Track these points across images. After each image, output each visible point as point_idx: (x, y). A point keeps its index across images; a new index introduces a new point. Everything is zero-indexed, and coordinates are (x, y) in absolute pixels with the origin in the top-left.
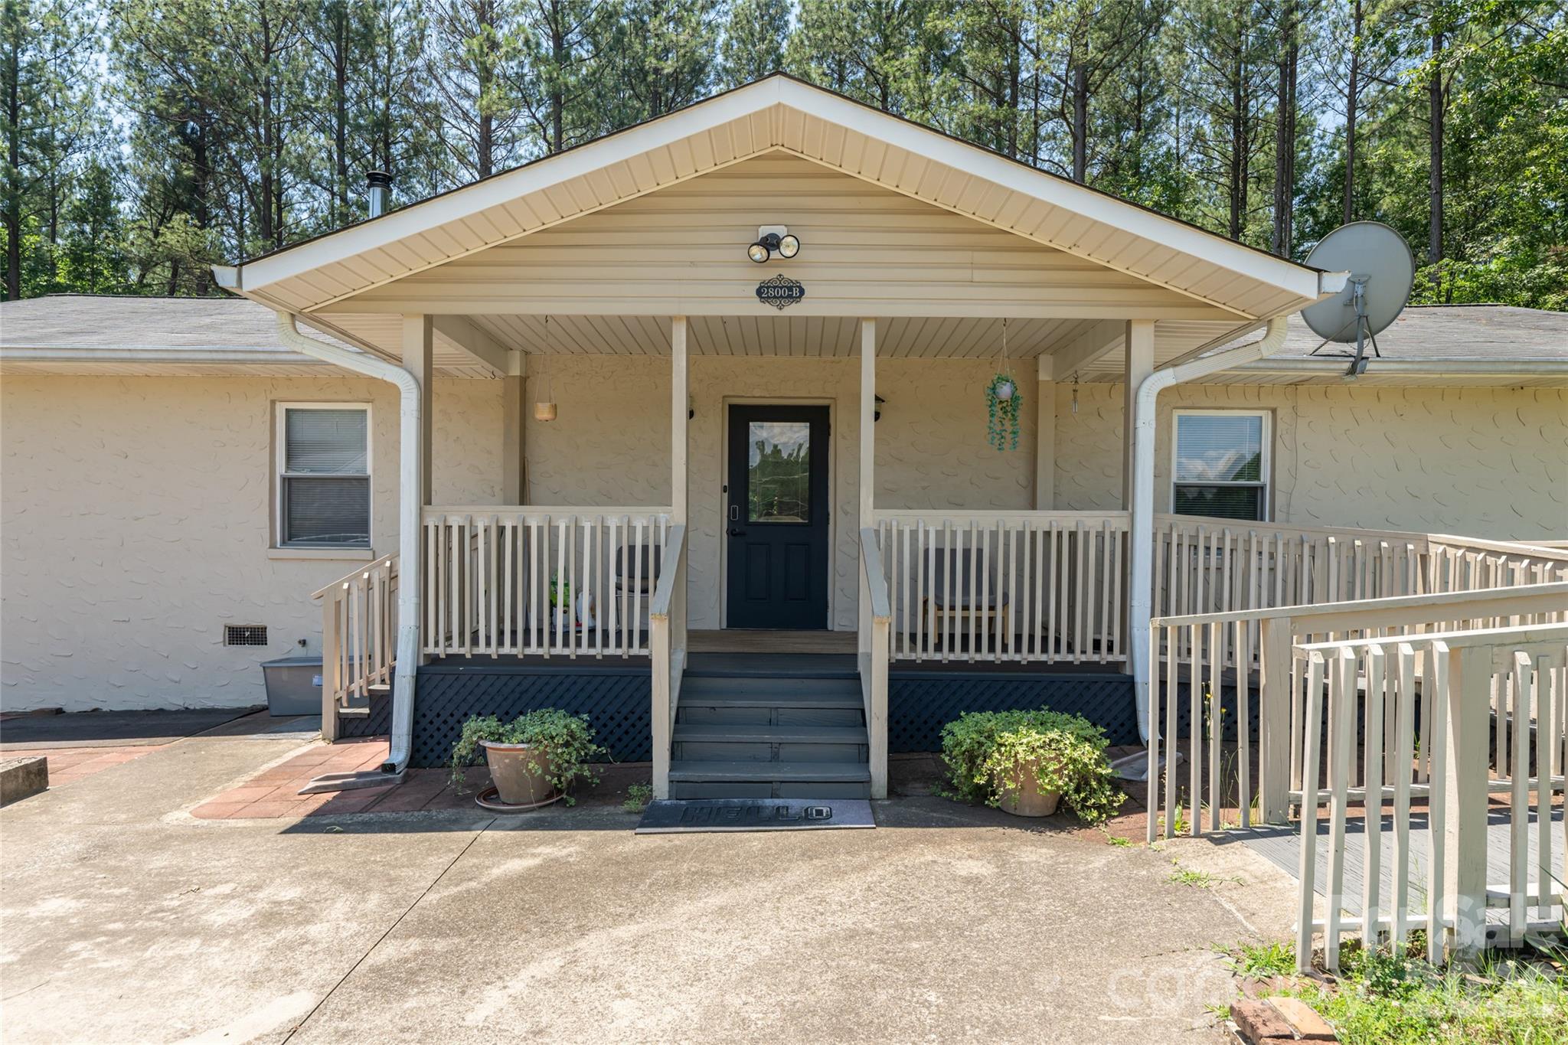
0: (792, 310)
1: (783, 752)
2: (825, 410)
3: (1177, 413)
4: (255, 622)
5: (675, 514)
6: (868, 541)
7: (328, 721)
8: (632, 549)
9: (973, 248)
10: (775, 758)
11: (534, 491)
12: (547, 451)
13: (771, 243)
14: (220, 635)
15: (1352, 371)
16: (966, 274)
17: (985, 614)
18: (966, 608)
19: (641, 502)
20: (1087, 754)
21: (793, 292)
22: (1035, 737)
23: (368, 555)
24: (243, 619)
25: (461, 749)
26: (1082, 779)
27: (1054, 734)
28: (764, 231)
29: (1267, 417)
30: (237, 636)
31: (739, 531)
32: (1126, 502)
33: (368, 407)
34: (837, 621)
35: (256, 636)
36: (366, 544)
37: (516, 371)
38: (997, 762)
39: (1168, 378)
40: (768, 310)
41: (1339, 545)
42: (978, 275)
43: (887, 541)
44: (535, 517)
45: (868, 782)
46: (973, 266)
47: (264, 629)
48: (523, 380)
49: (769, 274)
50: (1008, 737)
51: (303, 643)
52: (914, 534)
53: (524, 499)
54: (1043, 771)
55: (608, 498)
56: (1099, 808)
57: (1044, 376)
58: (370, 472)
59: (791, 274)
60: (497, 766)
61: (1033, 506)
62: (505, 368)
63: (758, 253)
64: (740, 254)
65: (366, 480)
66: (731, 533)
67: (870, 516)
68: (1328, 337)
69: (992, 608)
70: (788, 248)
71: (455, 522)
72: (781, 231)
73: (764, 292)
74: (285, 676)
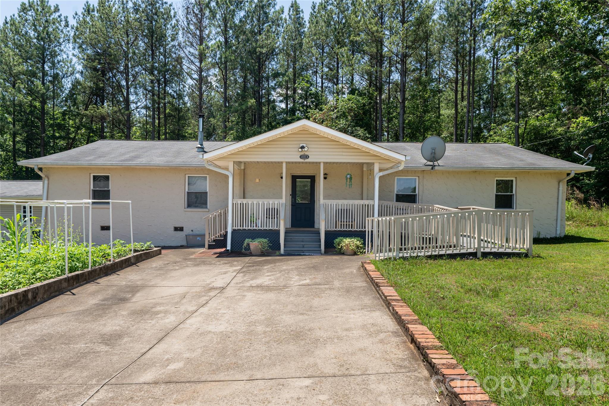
0: (307, 160)
1: (305, 246)
2: (314, 176)
3: (396, 177)
4: (180, 226)
5: (283, 201)
6: (322, 206)
7: (207, 246)
8: (269, 209)
9: (343, 148)
10: (303, 247)
11: (246, 196)
12: (250, 186)
13: (303, 147)
14: (173, 229)
15: (432, 169)
16: (341, 153)
17: (350, 223)
18: (346, 222)
19: (271, 198)
20: (358, 243)
21: (307, 157)
22: (349, 240)
23: (208, 210)
24: (178, 225)
25: (245, 245)
26: (358, 247)
27: (353, 240)
28: (301, 145)
29: (417, 178)
30: (176, 229)
31: (294, 205)
32: (373, 199)
33: (207, 176)
34: (316, 226)
35: (181, 229)
36: (207, 208)
37: (243, 168)
38: (343, 244)
39: (381, 174)
40: (302, 160)
41: (416, 207)
42: (344, 154)
43: (326, 207)
44: (245, 201)
45: (321, 250)
46: (343, 152)
47: (183, 228)
48: (244, 169)
49: (302, 153)
50: (345, 240)
51: (192, 231)
52: (331, 205)
53: (244, 198)
54: (350, 246)
55: (263, 197)
56: (361, 252)
57: (364, 169)
58: (208, 191)
59: (306, 153)
60: (252, 247)
61: (362, 199)
62: (240, 167)
63: (300, 150)
64: (297, 149)
65: (207, 193)
66: (292, 205)
67: (322, 201)
68: (428, 161)
69: (352, 222)
70: (306, 149)
71: (239, 202)
72: (305, 145)
73: (301, 157)
74: (191, 237)
